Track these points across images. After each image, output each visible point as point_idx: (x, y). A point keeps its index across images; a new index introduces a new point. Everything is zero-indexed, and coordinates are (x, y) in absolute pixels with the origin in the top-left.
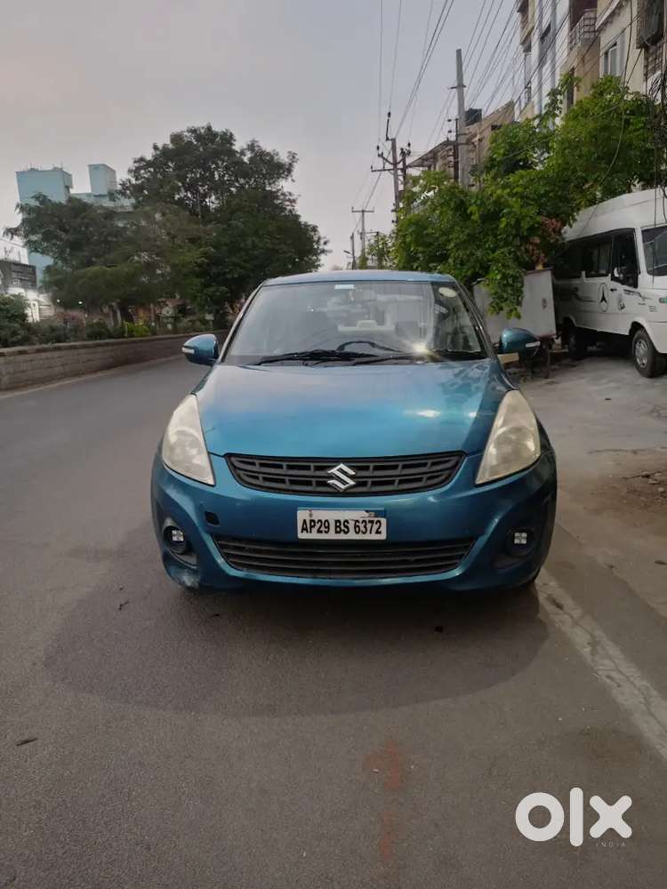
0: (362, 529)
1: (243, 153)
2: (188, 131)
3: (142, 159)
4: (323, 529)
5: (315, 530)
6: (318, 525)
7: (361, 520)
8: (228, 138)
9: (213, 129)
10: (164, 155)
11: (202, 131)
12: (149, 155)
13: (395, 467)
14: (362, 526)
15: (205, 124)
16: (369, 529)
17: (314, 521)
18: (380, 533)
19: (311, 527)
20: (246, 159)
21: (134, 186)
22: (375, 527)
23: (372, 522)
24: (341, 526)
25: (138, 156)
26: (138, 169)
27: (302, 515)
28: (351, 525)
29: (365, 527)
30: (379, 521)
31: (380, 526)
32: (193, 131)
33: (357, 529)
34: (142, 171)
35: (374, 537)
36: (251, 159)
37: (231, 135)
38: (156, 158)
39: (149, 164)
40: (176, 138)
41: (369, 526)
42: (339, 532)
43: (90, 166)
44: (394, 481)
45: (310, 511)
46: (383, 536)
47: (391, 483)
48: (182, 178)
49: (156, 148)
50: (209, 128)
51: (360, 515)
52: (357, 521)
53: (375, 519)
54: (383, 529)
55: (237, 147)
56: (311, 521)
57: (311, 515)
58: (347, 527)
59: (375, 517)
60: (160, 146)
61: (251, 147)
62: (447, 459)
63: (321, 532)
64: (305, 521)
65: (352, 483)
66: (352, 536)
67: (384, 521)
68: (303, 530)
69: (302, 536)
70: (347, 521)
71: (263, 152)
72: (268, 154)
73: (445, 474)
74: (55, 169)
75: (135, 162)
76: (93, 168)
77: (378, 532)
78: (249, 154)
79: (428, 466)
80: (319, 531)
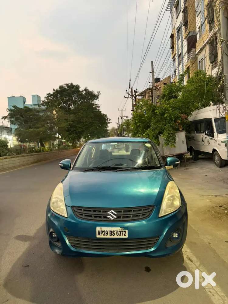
0: (119, 234)
1: (82, 91)
2: (65, 85)
3: (49, 94)
4: (105, 234)
5: (102, 234)
6: (104, 233)
7: (119, 231)
9: (73, 84)
10: (56, 92)
11: (70, 85)
12: (52, 92)
13: (130, 211)
14: (119, 233)
15: (71, 83)
16: (122, 234)
17: (102, 231)
18: (126, 235)
19: (101, 233)
20: (83, 93)
21: (46, 102)
22: (124, 233)
23: (123, 231)
24: (112, 233)
25: (48, 93)
26: (48, 97)
27: (98, 229)
28: (115, 233)
29: (120, 233)
30: (125, 231)
31: (125, 233)
32: (66, 85)
33: (117, 234)
34: (49, 97)
35: (123, 237)
36: (85, 93)
37: (79, 86)
38: (54, 93)
39: (52, 95)
40: (61, 87)
41: (122, 233)
42: (111, 235)
44: (130, 216)
45: (101, 227)
46: (127, 237)
48: (62, 100)
49: (54, 90)
51: (119, 229)
52: (118, 231)
53: (124, 230)
54: (127, 234)
55: (81, 90)
56: (101, 231)
57: (101, 229)
58: (114, 233)
60: (55, 89)
61: (85, 90)
62: (149, 208)
63: (105, 235)
64: (99, 231)
65: (115, 217)
66: (116, 236)
67: (127, 231)
68: (98, 234)
69: (98, 236)
70: (114, 231)
71: (89, 91)
72: (91, 92)
73: (148, 214)
74: (21, 96)
75: (47, 94)
76: (33, 96)
77: (125, 235)
78: (84, 92)
79: (142, 210)
80: (104, 235)
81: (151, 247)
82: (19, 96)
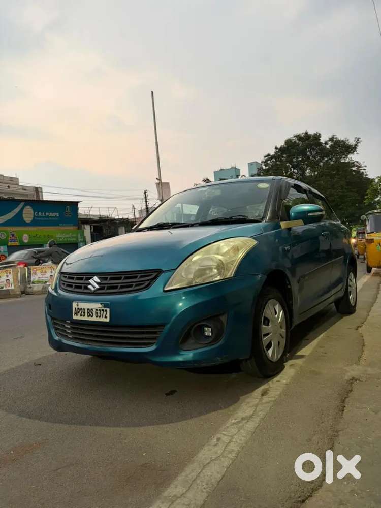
0: (99, 315)
1: (326, 143)
3: (268, 155)
4: (83, 314)
5: (79, 314)
6: (80, 312)
7: (98, 309)
8: (317, 137)
9: (308, 133)
10: (281, 151)
11: (302, 135)
12: (272, 153)
13: (120, 278)
14: (99, 312)
15: (304, 132)
16: (102, 315)
19: (78, 312)
20: (328, 146)
21: (264, 170)
22: (105, 313)
23: (103, 310)
24: (90, 312)
25: (266, 154)
26: (266, 161)
27: (74, 305)
28: (94, 312)
30: (106, 310)
31: (107, 313)
32: (298, 136)
33: (96, 314)
34: (269, 162)
35: (104, 320)
36: (331, 146)
37: (320, 134)
38: (276, 153)
39: (273, 157)
40: (288, 142)
41: (102, 312)
42: (89, 316)
45: (77, 302)
46: (108, 320)
47: (116, 287)
48: (291, 162)
49: (276, 148)
50: (306, 133)
51: (97, 306)
52: (97, 310)
53: (105, 309)
54: (108, 315)
55: (323, 140)
56: (78, 309)
57: (77, 305)
58: (92, 313)
59: (105, 307)
60: (279, 147)
61: (331, 139)
62: (151, 274)
64: (76, 309)
66: (94, 319)
67: (108, 310)
68: (75, 314)
69: (75, 317)
70: (92, 309)
71: (339, 141)
72: (343, 141)
73: (147, 283)
74: (232, 167)
75: (265, 157)
76: (250, 164)
77: (106, 317)
78: (330, 143)
79: (138, 278)
80: (81, 315)
81: (150, 344)
82: (230, 167)
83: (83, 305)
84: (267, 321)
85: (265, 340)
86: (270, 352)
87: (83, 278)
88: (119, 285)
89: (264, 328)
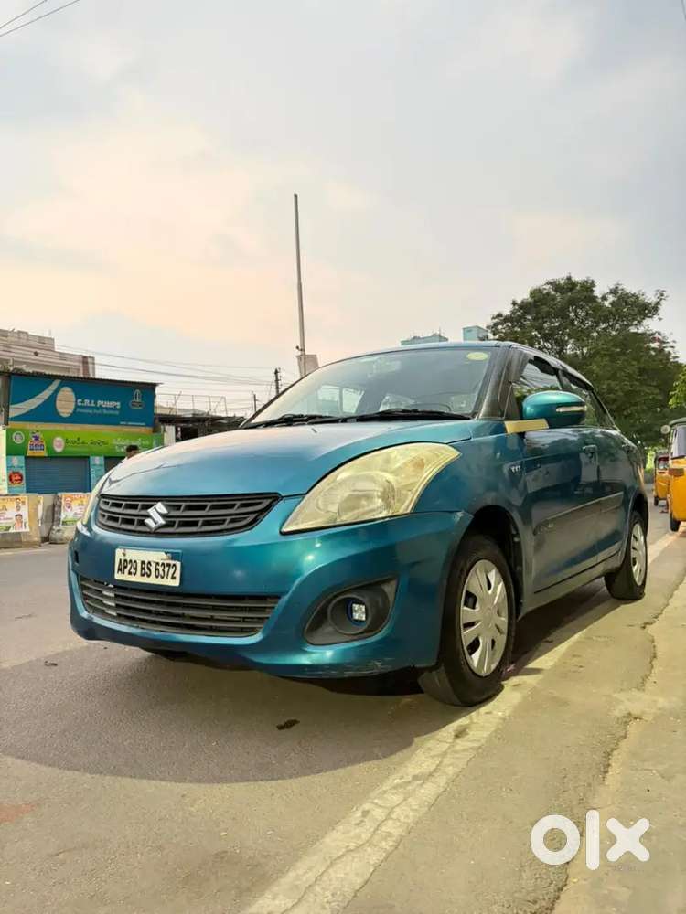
0: (161, 573)
1: (604, 298)
2: (547, 284)
3: (500, 315)
4: (132, 571)
5: (126, 571)
6: (129, 567)
7: (161, 562)
8: (588, 287)
9: (573, 279)
10: (524, 307)
11: (562, 282)
12: (507, 311)
13: (203, 508)
14: (161, 568)
15: (565, 275)
16: (166, 574)
17: (127, 561)
18: (175, 578)
19: (124, 567)
20: (607, 304)
22: (172, 571)
23: (169, 565)
24: (146, 567)
25: (496, 313)
26: (496, 325)
27: (119, 554)
28: (153, 568)
29: (163, 570)
30: (174, 565)
31: (175, 571)
32: (553, 284)
33: (157, 573)
34: (500, 327)
36: (612, 304)
37: (593, 281)
38: (513, 312)
39: (507, 319)
40: (536, 294)
41: (167, 568)
42: (144, 575)
43: (464, 329)
44: (198, 522)
45: (125, 549)
46: (176, 583)
47: (195, 524)
48: (540, 329)
49: (514, 303)
50: (569, 278)
51: (159, 557)
52: (158, 564)
53: (172, 562)
54: (178, 575)
55: (598, 292)
56: (125, 561)
57: (124, 554)
58: (149, 569)
59: (172, 559)
60: (519, 301)
61: (614, 292)
62: (259, 501)
64: (120, 560)
65: (162, 521)
66: (153, 580)
67: (178, 564)
68: (120, 570)
69: (118, 576)
70: (149, 563)
71: (627, 294)
72: (634, 295)
73: (252, 517)
74: (434, 335)
75: (493, 318)
76: (467, 330)
77: (173, 578)
78: (611, 298)
79: (236, 507)
80: (130, 573)
81: (252, 631)
82: (431, 334)
83: (133, 555)
84: (471, 600)
85: (467, 636)
86: (476, 657)
87: (137, 505)
88: (201, 520)
89: (466, 613)
